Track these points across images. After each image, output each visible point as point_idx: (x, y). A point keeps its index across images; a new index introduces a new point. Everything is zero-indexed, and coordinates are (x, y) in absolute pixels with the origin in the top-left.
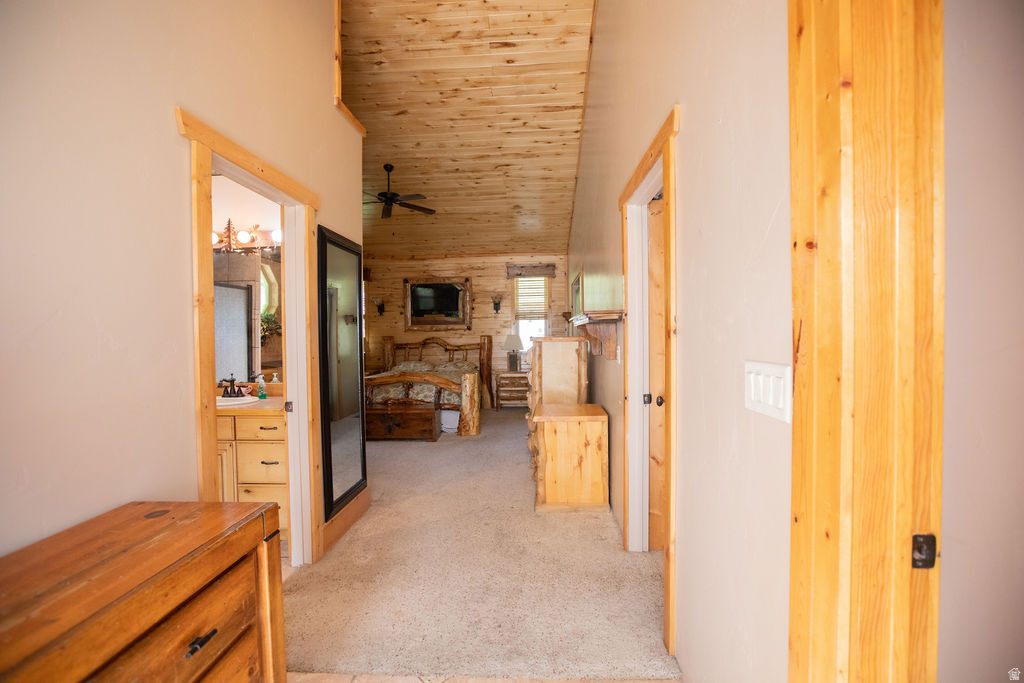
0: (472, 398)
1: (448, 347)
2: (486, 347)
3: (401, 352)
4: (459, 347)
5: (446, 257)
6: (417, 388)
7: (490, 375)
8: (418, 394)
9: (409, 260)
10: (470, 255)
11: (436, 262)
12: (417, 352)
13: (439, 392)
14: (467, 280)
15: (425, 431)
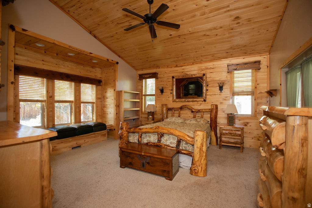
0: (201, 149)
1: (193, 110)
2: (214, 111)
3: (170, 112)
4: (199, 110)
5: (193, 64)
6: (166, 137)
7: (216, 126)
8: (166, 140)
9: (175, 67)
10: (206, 62)
11: (188, 67)
12: (177, 112)
13: (179, 142)
14: (204, 75)
15: (165, 171)
